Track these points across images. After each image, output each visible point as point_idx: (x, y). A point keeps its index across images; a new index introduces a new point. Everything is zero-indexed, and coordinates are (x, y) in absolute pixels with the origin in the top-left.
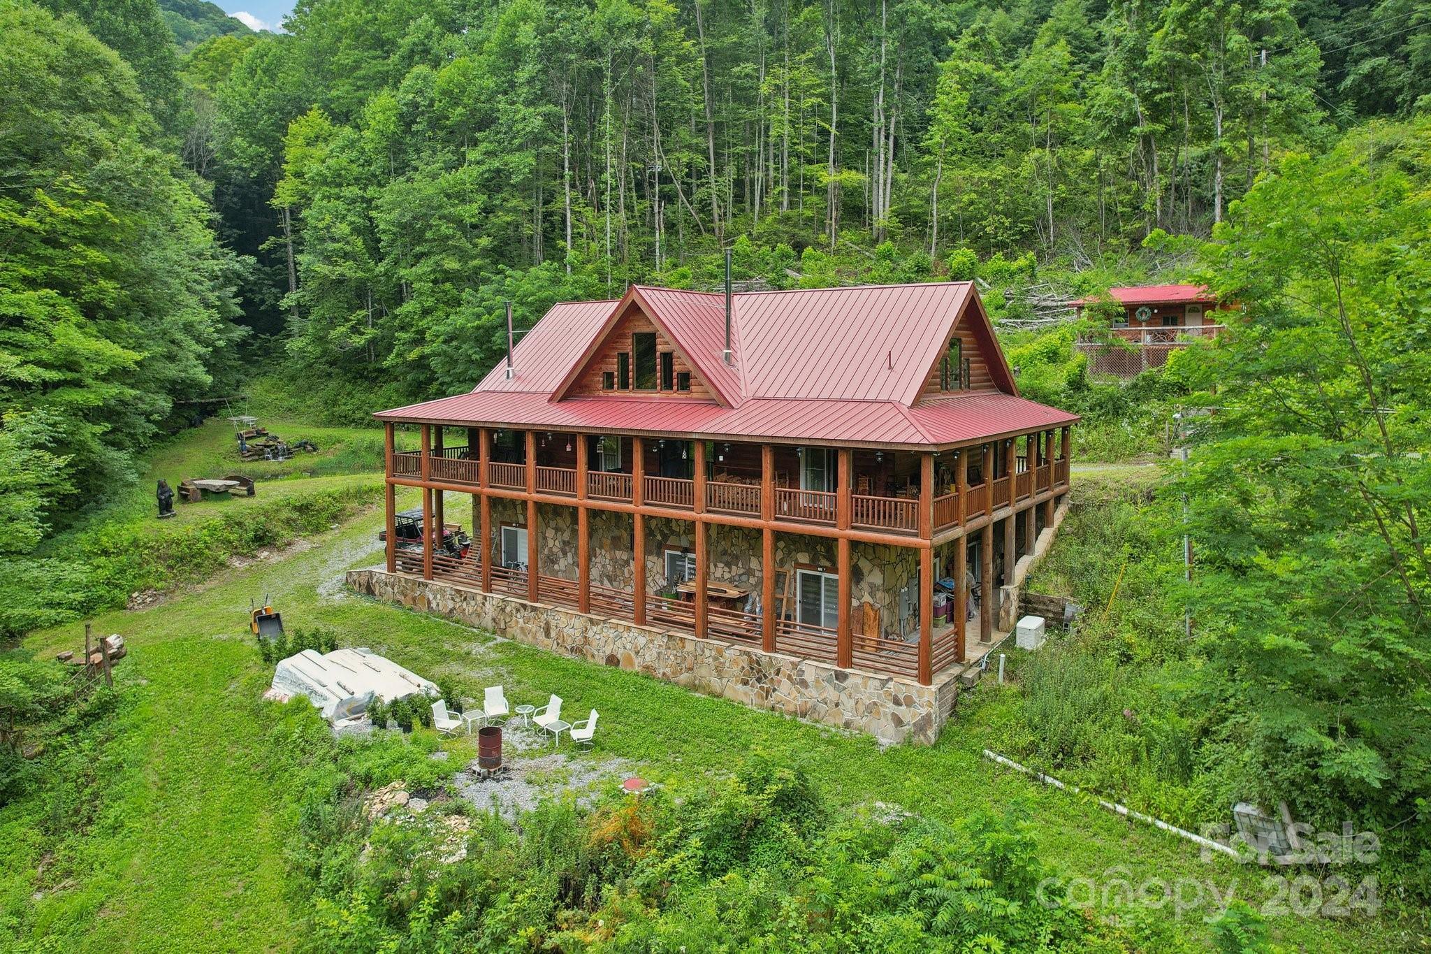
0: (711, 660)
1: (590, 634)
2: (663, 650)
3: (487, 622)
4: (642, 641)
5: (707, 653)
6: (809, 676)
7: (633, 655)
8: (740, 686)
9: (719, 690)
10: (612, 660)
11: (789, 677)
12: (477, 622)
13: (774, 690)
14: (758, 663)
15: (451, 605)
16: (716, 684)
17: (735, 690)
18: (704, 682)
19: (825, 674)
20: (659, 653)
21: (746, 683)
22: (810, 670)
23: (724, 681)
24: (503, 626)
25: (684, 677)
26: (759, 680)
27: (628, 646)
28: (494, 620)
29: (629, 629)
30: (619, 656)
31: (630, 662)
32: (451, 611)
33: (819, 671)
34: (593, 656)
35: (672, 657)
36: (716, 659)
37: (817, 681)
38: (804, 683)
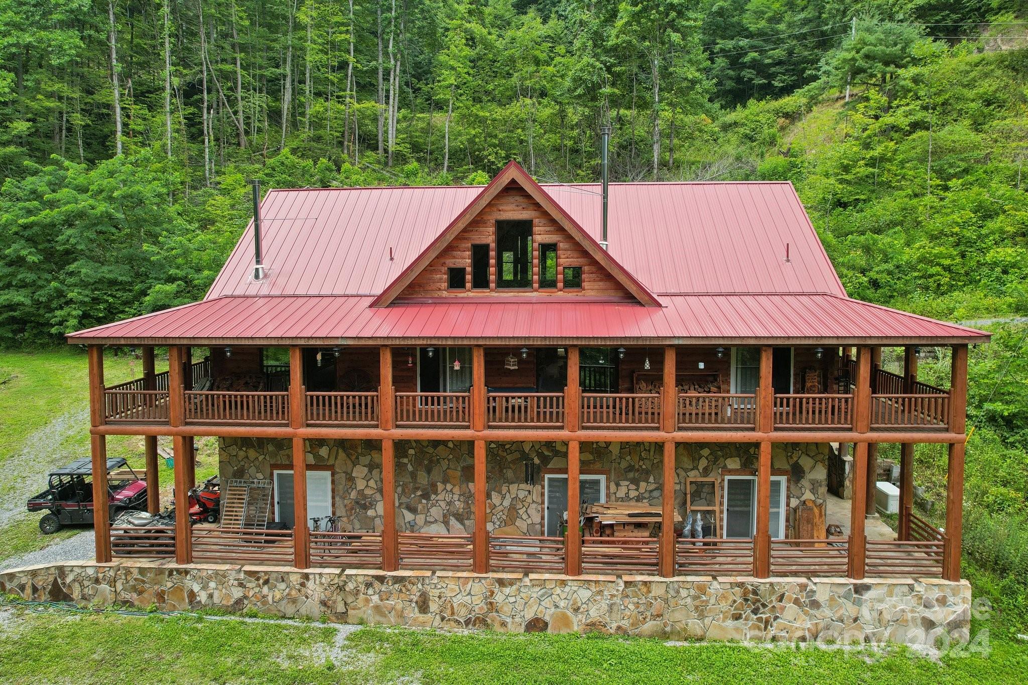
0: (689, 600)
1: (499, 598)
2: (617, 600)
3: (312, 606)
4: (585, 594)
5: (683, 593)
6: (822, 596)
7: (569, 613)
8: (730, 623)
9: (699, 632)
10: (536, 625)
11: (797, 602)
12: (290, 610)
13: (776, 618)
14: (755, 592)
15: (237, 593)
16: (695, 626)
17: (722, 629)
18: (678, 627)
19: (842, 591)
20: (611, 606)
21: (737, 617)
22: (823, 588)
23: (707, 621)
24: (340, 608)
25: (649, 626)
26: (755, 611)
27: (562, 604)
28: (324, 603)
29: (563, 583)
30: (547, 618)
31: (565, 621)
32: (239, 602)
33: (834, 589)
34: (504, 624)
35: (631, 607)
36: (695, 598)
37: (832, 599)
38: (815, 604)
